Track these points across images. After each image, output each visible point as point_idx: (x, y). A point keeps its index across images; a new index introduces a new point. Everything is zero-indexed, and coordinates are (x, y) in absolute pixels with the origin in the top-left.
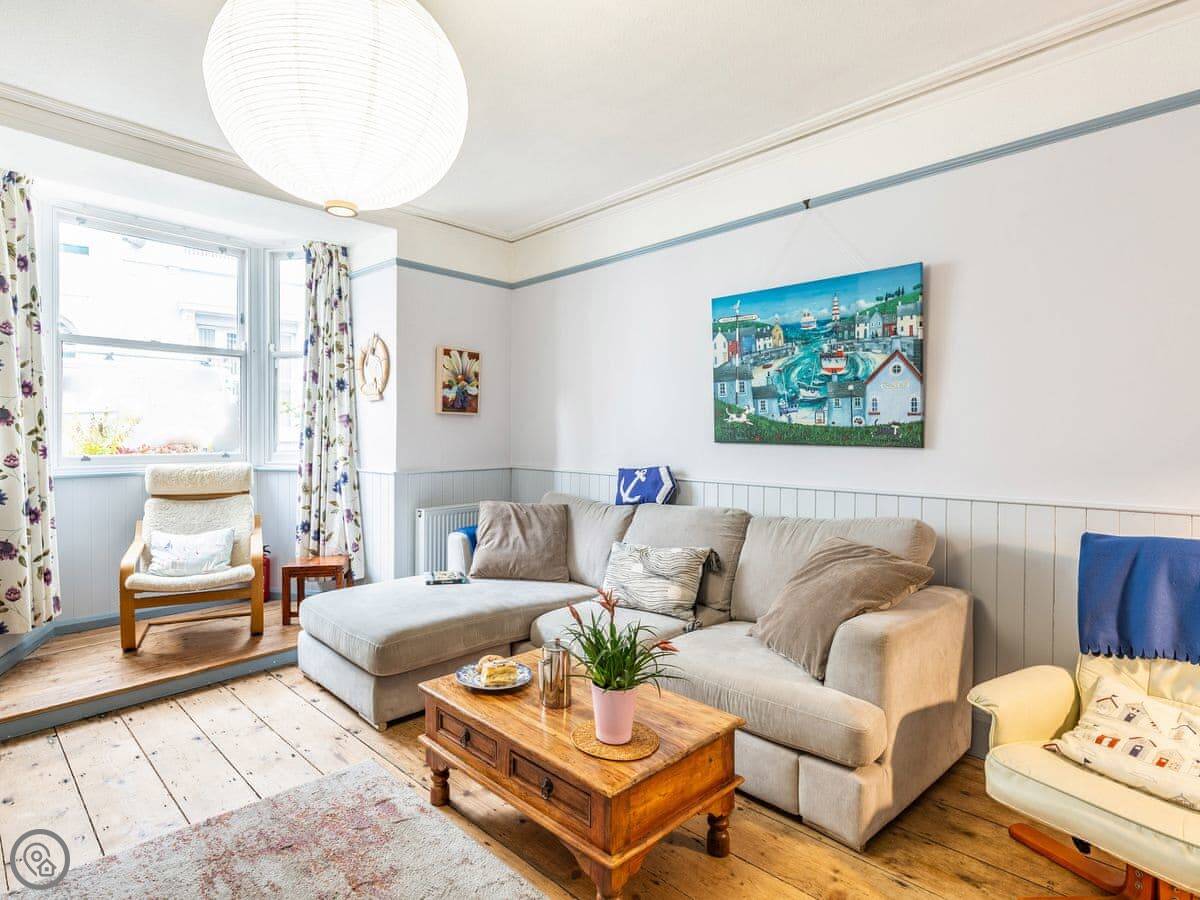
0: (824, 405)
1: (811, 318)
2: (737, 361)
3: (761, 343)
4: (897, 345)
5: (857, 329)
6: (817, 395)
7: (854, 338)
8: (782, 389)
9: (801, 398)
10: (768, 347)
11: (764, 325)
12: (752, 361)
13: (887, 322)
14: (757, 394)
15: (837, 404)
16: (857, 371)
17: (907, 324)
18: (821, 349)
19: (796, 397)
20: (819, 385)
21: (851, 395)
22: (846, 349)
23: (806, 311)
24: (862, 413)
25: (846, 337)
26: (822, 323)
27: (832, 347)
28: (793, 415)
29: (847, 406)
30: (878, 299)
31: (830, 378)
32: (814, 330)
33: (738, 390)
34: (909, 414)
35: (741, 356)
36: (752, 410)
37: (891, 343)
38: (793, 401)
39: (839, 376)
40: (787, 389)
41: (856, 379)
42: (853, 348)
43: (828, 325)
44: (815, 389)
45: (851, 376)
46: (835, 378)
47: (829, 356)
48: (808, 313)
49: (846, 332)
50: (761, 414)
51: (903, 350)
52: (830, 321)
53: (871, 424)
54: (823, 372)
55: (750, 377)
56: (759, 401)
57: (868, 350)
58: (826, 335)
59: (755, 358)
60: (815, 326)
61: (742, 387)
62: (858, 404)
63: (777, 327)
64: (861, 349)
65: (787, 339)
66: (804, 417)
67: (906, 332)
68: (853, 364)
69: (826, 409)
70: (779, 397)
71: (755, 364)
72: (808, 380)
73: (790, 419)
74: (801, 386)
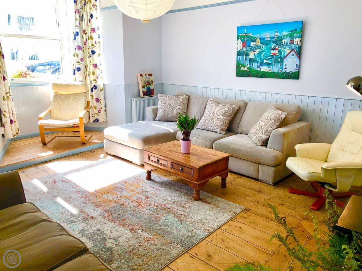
0: (271, 65)
1: (269, 36)
2: (244, 49)
3: (253, 43)
4: (293, 47)
5: (282, 41)
6: (269, 62)
7: (281, 44)
8: (258, 60)
9: (264, 62)
10: (255, 45)
11: (254, 38)
12: (249, 49)
13: (291, 39)
14: (251, 60)
15: (275, 65)
16: (281, 54)
17: (297, 40)
18: (271, 47)
19: (263, 62)
20: (270, 58)
21: (279, 62)
22: (278, 48)
23: (267, 34)
24: (282, 68)
25: (279, 43)
26: (272, 38)
27: (275, 46)
28: (261, 68)
29: (278, 66)
30: (289, 32)
31: (273, 56)
32: (269, 40)
33: (244, 59)
34: (295, 69)
35: (246, 48)
36: (249, 66)
37: (292, 46)
38: (262, 63)
39: (276, 56)
40: (260, 59)
41: (281, 57)
42: (281, 47)
43: (274, 39)
44: (269, 60)
45: (279, 56)
46: (275, 57)
47: (274, 49)
48: (268, 35)
49: (279, 42)
50: (252, 67)
51: (295, 49)
52: (275, 38)
53: (284, 72)
54: (271, 54)
55: (249, 55)
56: (251, 63)
57: (285, 48)
58: (273, 42)
59: (251, 48)
60: (270, 39)
61: (246, 58)
62: (281, 65)
63: (258, 38)
64: (283, 48)
65: (261, 43)
66: (265, 69)
67: (296, 43)
68: (280, 52)
69: (271, 66)
70: (257, 62)
71: (250, 50)
72: (267, 57)
73: (260, 69)
74: (264, 59)
